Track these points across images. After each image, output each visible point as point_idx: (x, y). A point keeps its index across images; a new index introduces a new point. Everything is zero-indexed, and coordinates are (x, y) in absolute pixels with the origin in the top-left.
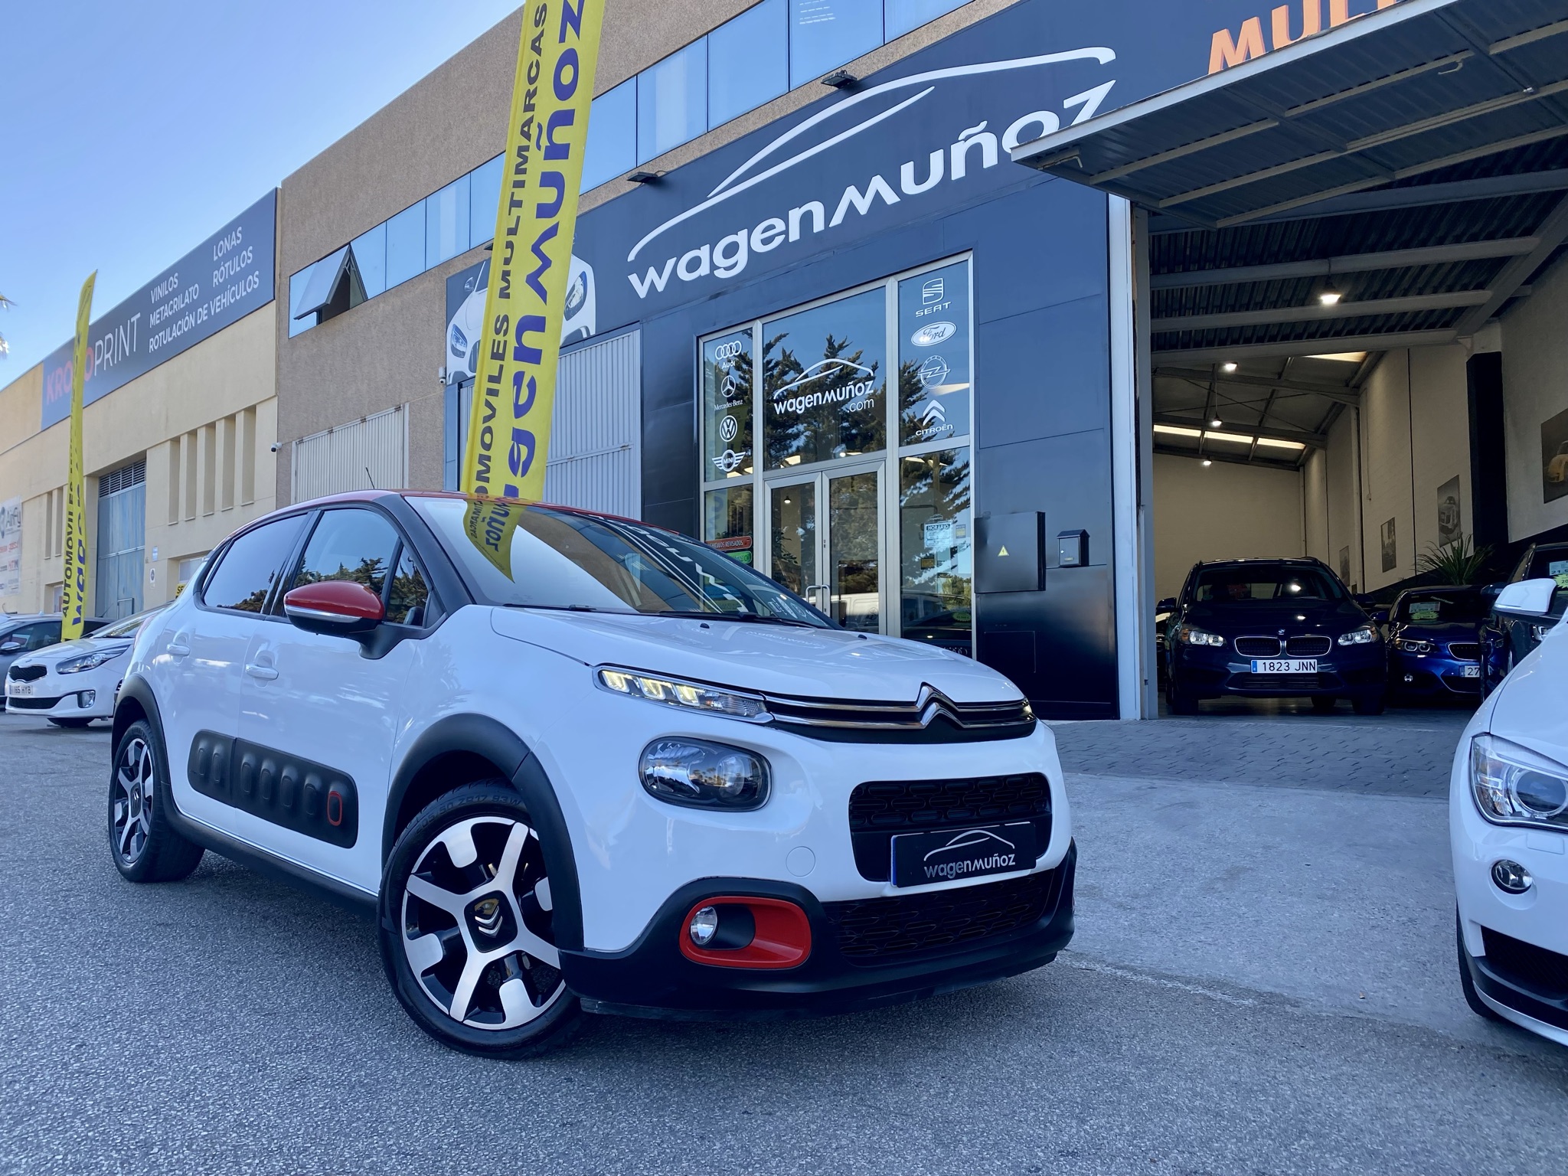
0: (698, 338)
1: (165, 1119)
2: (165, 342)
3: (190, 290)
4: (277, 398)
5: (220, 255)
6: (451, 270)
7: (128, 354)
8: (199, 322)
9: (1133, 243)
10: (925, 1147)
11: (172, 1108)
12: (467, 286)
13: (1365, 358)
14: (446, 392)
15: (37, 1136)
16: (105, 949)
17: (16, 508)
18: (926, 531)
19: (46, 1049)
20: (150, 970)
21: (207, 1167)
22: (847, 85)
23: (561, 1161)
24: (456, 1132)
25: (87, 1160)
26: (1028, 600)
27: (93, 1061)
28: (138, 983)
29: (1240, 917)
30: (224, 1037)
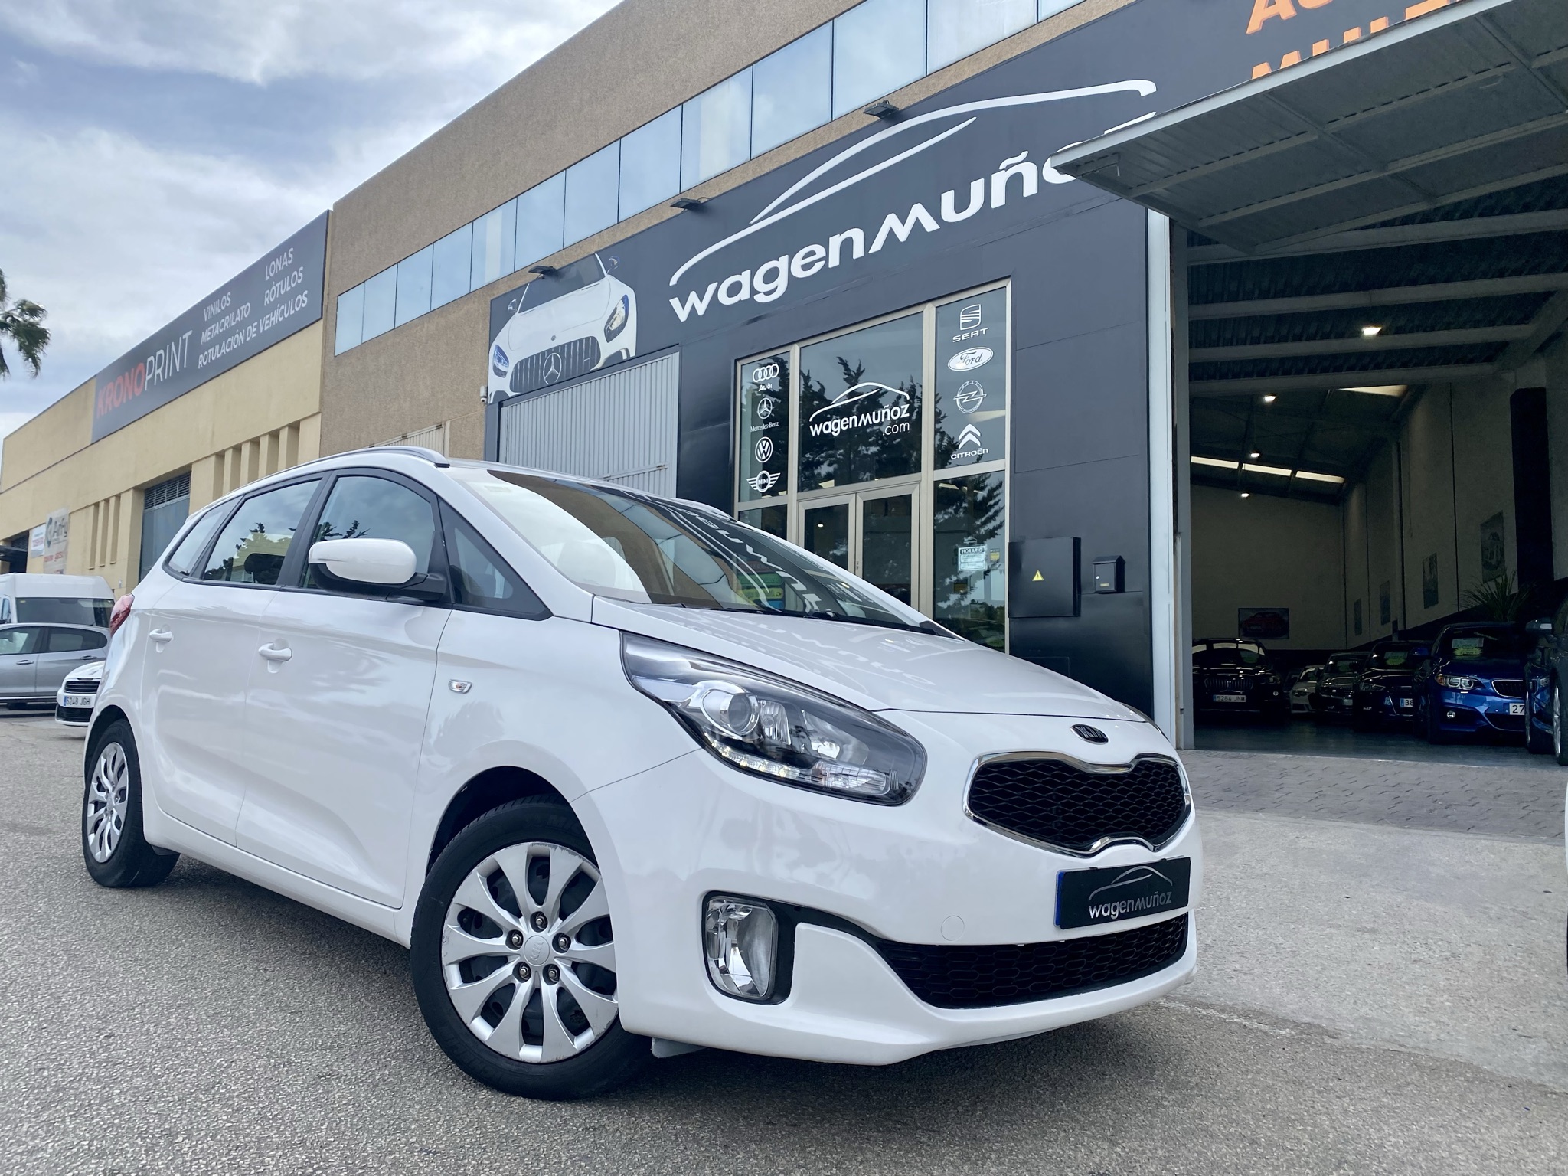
0: (736, 361)
1: (190, 1110)
2: (213, 358)
3: (242, 308)
4: (320, 416)
5: (272, 275)
6: (495, 292)
7: (178, 370)
8: (248, 339)
9: (1172, 271)
10: (952, 1163)
11: (197, 1099)
12: (510, 308)
13: (1405, 393)
14: (486, 411)
15: (64, 1121)
16: (135, 945)
17: (63, 519)
18: (960, 554)
19: (75, 1038)
20: (179, 966)
21: (231, 1157)
22: (888, 114)
23: (583, 1164)
24: (478, 1132)
25: (112, 1147)
26: (1062, 625)
27: (122, 1051)
28: (167, 979)
29: (1276, 947)
30: (250, 1032)
